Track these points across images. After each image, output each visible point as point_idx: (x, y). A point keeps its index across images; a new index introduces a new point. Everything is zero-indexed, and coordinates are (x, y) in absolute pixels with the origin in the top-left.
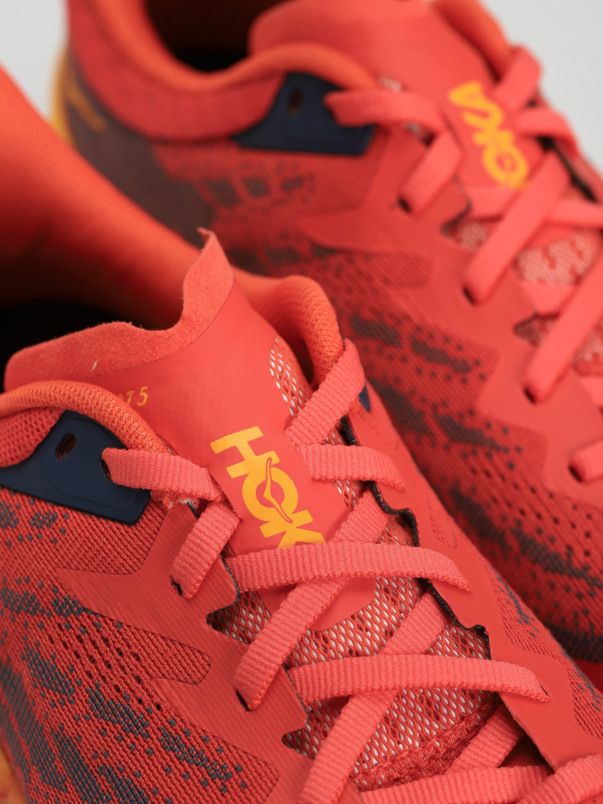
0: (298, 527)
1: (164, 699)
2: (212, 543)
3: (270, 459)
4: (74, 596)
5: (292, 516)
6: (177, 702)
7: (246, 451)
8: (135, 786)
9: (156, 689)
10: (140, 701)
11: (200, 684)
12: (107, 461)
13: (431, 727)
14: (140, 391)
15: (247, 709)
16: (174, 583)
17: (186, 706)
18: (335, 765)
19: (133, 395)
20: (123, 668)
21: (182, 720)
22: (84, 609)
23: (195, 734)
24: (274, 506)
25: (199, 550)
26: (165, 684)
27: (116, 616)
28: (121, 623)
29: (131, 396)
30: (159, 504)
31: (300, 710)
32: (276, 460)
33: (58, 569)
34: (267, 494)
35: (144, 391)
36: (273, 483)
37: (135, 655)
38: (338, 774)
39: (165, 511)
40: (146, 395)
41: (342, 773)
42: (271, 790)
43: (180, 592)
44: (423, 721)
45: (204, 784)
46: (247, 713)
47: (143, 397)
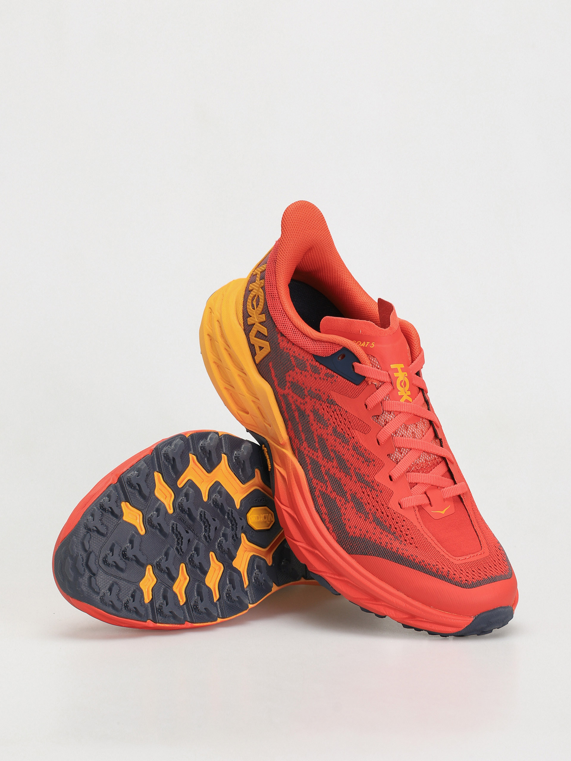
0: (408, 395)
1: (355, 436)
2: (380, 396)
3: (405, 374)
4: (335, 400)
5: (407, 392)
6: (359, 438)
7: (400, 370)
8: (342, 458)
9: (354, 433)
10: (348, 435)
11: (367, 434)
12: (355, 366)
13: (428, 458)
14: (372, 343)
15: (379, 444)
16: (365, 405)
17: (361, 439)
18: (403, 467)
19: (369, 343)
20: (345, 424)
21: (359, 443)
22: (337, 404)
23: (363, 448)
24: (403, 387)
25: (376, 398)
26: (356, 432)
27: (346, 409)
28: (347, 411)
29: (368, 344)
30: (367, 382)
31: (394, 448)
32: (407, 375)
33: (331, 391)
34: (402, 384)
35: (373, 344)
36: (405, 381)
37: (349, 421)
38: (403, 470)
39: (368, 384)
40: (374, 345)
41: (404, 469)
42: (382, 468)
43: (366, 408)
44: (427, 456)
45: (363, 463)
46: (379, 446)
47: (373, 345)
